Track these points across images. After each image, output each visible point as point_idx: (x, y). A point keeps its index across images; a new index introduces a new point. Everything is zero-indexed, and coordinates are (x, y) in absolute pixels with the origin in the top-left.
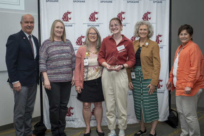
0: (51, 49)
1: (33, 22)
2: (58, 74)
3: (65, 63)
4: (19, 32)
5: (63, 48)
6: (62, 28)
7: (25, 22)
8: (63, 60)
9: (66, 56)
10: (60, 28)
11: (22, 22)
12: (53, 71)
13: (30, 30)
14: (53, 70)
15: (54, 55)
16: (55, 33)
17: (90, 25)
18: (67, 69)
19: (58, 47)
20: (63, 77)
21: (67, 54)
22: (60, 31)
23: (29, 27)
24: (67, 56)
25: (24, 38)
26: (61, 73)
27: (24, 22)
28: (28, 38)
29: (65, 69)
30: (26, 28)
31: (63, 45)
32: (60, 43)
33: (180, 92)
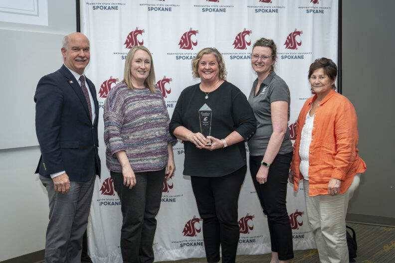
0: (131, 105)
1: (89, 48)
2: (146, 156)
3: (157, 132)
4: (59, 70)
5: (151, 102)
6: (146, 62)
7: (73, 47)
8: (153, 127)
9: (159, 119)
10: (143, 62)
11: (67, 48)
12: (136, 151)
13: (82, 64)
14: (136, 148)
15: (138, 116)
16: (134, 72)
17: (182, 56)
18: (161, 145)
19: (143, 101)
20: (155, 161)
21: (160, 114)
22: (144, 69)
23: (80, 59)
24: (161, 119)
25: (71, 82)
26: (150, 153)
27: (71, 49)
28: (80, 83)
29: (158, 145)
30: (74, 61)
31: (151, 97)
32: (144, 92)
33: (317, 188)
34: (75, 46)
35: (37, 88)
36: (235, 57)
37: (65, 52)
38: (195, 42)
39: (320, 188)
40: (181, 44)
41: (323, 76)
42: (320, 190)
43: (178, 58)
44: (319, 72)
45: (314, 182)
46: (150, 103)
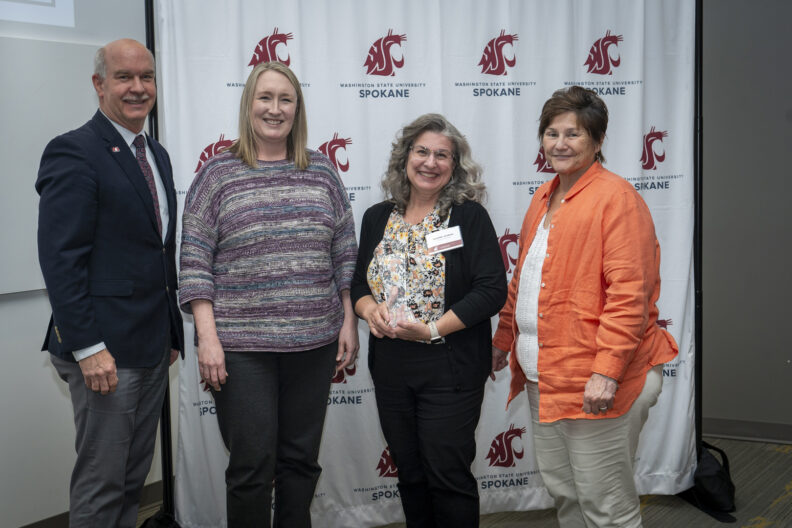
0: (232, 200)
1: (152, 72)
2: (263, 317)
3: (294, 263)
4: (90, 124)
5: (289, 191)
6: (284, 98)
7: (118, 73)
8: (285, 251)
9: (301, 231)
10: (276, 100)
11: (104, 76)
12: (240, 302)
13: (138, 109)
14: (240, 294)
15: (243, 224)
17: (371, 90)
19: (266, 190)
20: (285, 330)
21: (306, 220)
22: (279, 115)
23: (134, 98)
24: (306, 230)
25: (116, 150)
26: (274, 311)
27: (112, 76)
28: (133, 150)
29: (294, 292)
30: (121, 104)
31: (293, 180)
32: (276, 168)
33: (558, 403)
34: (121, 68)
35: (42, 165)
36: (483, 91)
37: (100, 83)
38: (399, 59)
39: (564, 404)
40: (369, 64)
41: (575, 132)
42: (565, 407)
43: (363, 94)
44: (567, 121)
45: (551, 388)
46: (285, 195)
